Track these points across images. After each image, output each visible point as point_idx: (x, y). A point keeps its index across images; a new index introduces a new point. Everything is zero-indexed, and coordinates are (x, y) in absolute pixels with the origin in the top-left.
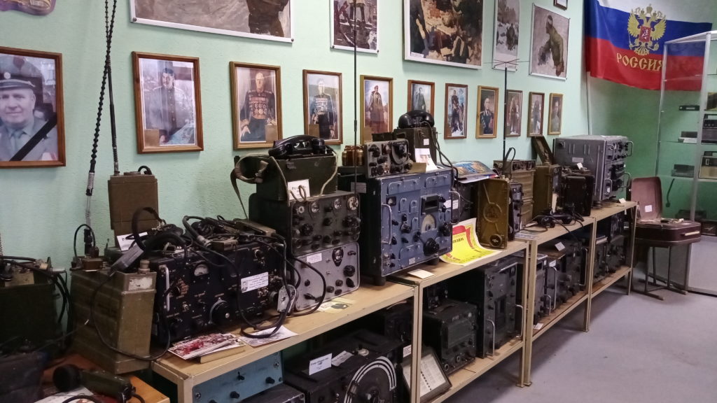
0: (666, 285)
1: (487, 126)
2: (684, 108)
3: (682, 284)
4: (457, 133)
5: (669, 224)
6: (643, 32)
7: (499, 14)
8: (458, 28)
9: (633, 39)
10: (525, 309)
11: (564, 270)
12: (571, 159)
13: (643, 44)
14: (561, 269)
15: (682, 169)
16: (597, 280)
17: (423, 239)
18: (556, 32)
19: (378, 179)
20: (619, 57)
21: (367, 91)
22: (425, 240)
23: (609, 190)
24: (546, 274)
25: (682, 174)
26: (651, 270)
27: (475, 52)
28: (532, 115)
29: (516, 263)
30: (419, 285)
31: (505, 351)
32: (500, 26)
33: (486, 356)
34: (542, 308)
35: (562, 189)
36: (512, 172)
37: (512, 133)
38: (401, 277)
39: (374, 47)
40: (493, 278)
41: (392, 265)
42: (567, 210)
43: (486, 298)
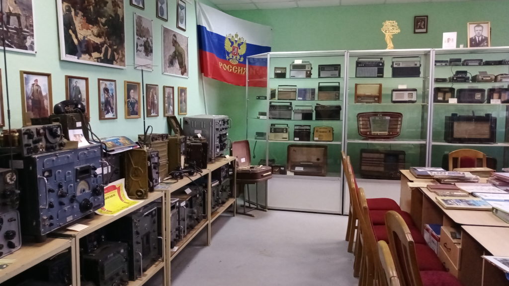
0: (256, 207)
1: (133, 110)
2: (259, 98)
3: (264, 205)
4: (110, 115)
5: (255, 169)
6: (233, 49)
7: (137, 30)
8: (105, 38)
9: (228, 53)
10: (164, 239)
11: (191, 207)
12: (194, 131)
13: (234, 57)
14: (189, 206)
15: (260, 135)
16: (214, 210)
17: (78, 200)
18: (179, 45)
19: (34, 156)
20: (221, 65)
21: (27, 83)
22: (80, 200)
23: (218, 150)
24: (179, 212)
25: (261, 138)
26: (247, 198)
27: (120, 57)
28: (166, 102)
29: (156, 208)
30: (75, 237)
31: (151, 272)
32: (138, 39)
33: (137, 279)
34: (177, 236)
35: (188, 152)
36: (152, 143)
37: (153, 114)
38: (61, 232)
39: (32, 48)
40: (139, 221)
41: (51, 225)
42: (191, 166)
43: (134, 236)
